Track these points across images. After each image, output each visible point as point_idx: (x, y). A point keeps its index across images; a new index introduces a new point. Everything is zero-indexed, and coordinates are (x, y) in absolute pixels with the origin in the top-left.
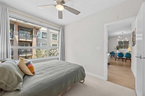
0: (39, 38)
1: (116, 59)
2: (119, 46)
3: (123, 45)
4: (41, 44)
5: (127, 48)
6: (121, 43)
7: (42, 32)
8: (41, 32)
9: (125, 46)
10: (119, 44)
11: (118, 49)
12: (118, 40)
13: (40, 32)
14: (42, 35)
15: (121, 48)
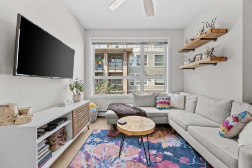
0: (133, 65)
7: (137, 55)
13: (134, 55)
14: (137, 61)
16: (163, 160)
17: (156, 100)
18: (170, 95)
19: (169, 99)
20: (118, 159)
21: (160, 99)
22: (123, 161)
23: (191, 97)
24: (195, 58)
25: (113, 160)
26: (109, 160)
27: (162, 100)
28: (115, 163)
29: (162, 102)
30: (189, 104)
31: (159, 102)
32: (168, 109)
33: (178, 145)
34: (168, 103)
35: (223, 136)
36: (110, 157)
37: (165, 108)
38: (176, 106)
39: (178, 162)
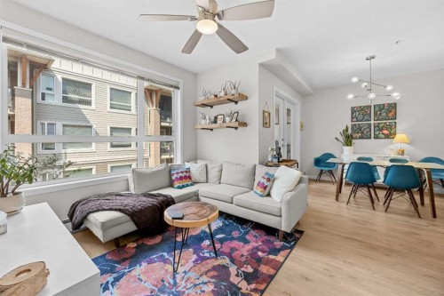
0: (48, 101)
1: (339, 191)
2: (353, 126)
3: (372, 122)
4: (59, 128)
5: (387, 137)
6: (360, 117)
7: (63, 79)
8: (59, 77)
9: (381, 130)
10: (352, 118)
11: (348, 140)
12: (350, 97)
13: (53, 76)
14: (64, 92)
15: (360, 138)
16: (222, 244)
17: (171, 175)
18: (188, 165)
19: (188, 171)
20: (177, 276)
21: (177, 173)
22: (185, 272)
23: (213, 166)
24: (216, 118)
25: (172, 281)
26: (167, 285)
27: (181, 174)
28: (178, 281)
29: (181, 178)
30: (213, 174)
31: (177, 178)
32: (192, 185)
33: (221, 225)
34: (190, 177)
35: (262, 196)
36: (163, 281)
37: (188, 186)
38: (197, 180)
39: (233, 239)
